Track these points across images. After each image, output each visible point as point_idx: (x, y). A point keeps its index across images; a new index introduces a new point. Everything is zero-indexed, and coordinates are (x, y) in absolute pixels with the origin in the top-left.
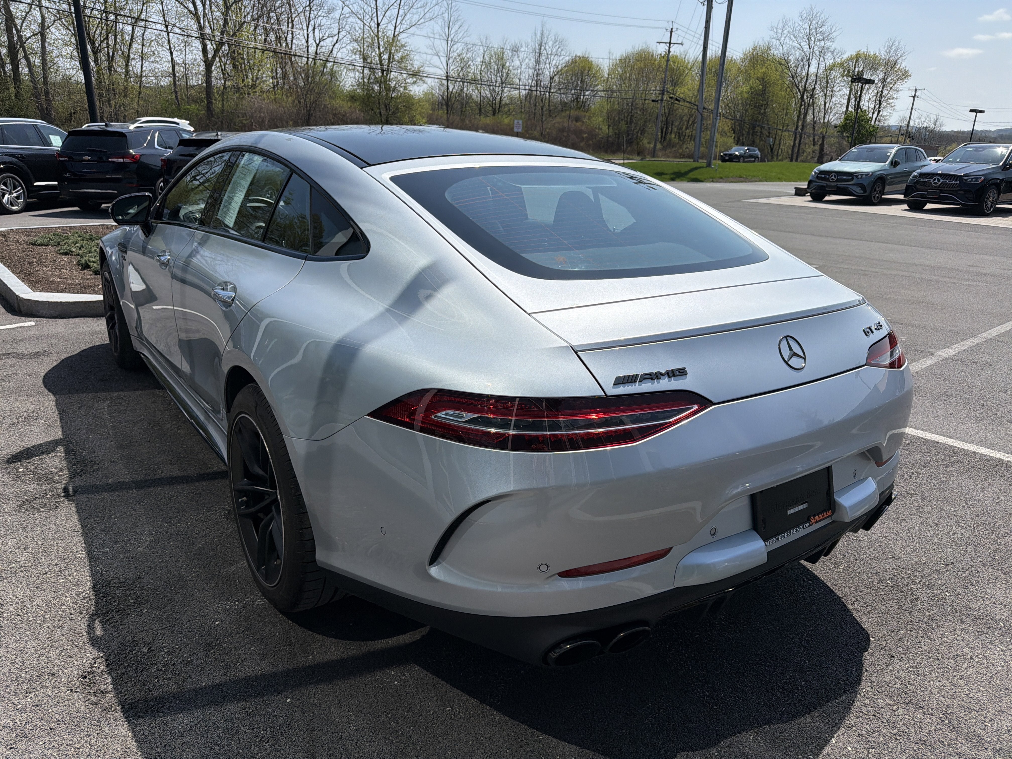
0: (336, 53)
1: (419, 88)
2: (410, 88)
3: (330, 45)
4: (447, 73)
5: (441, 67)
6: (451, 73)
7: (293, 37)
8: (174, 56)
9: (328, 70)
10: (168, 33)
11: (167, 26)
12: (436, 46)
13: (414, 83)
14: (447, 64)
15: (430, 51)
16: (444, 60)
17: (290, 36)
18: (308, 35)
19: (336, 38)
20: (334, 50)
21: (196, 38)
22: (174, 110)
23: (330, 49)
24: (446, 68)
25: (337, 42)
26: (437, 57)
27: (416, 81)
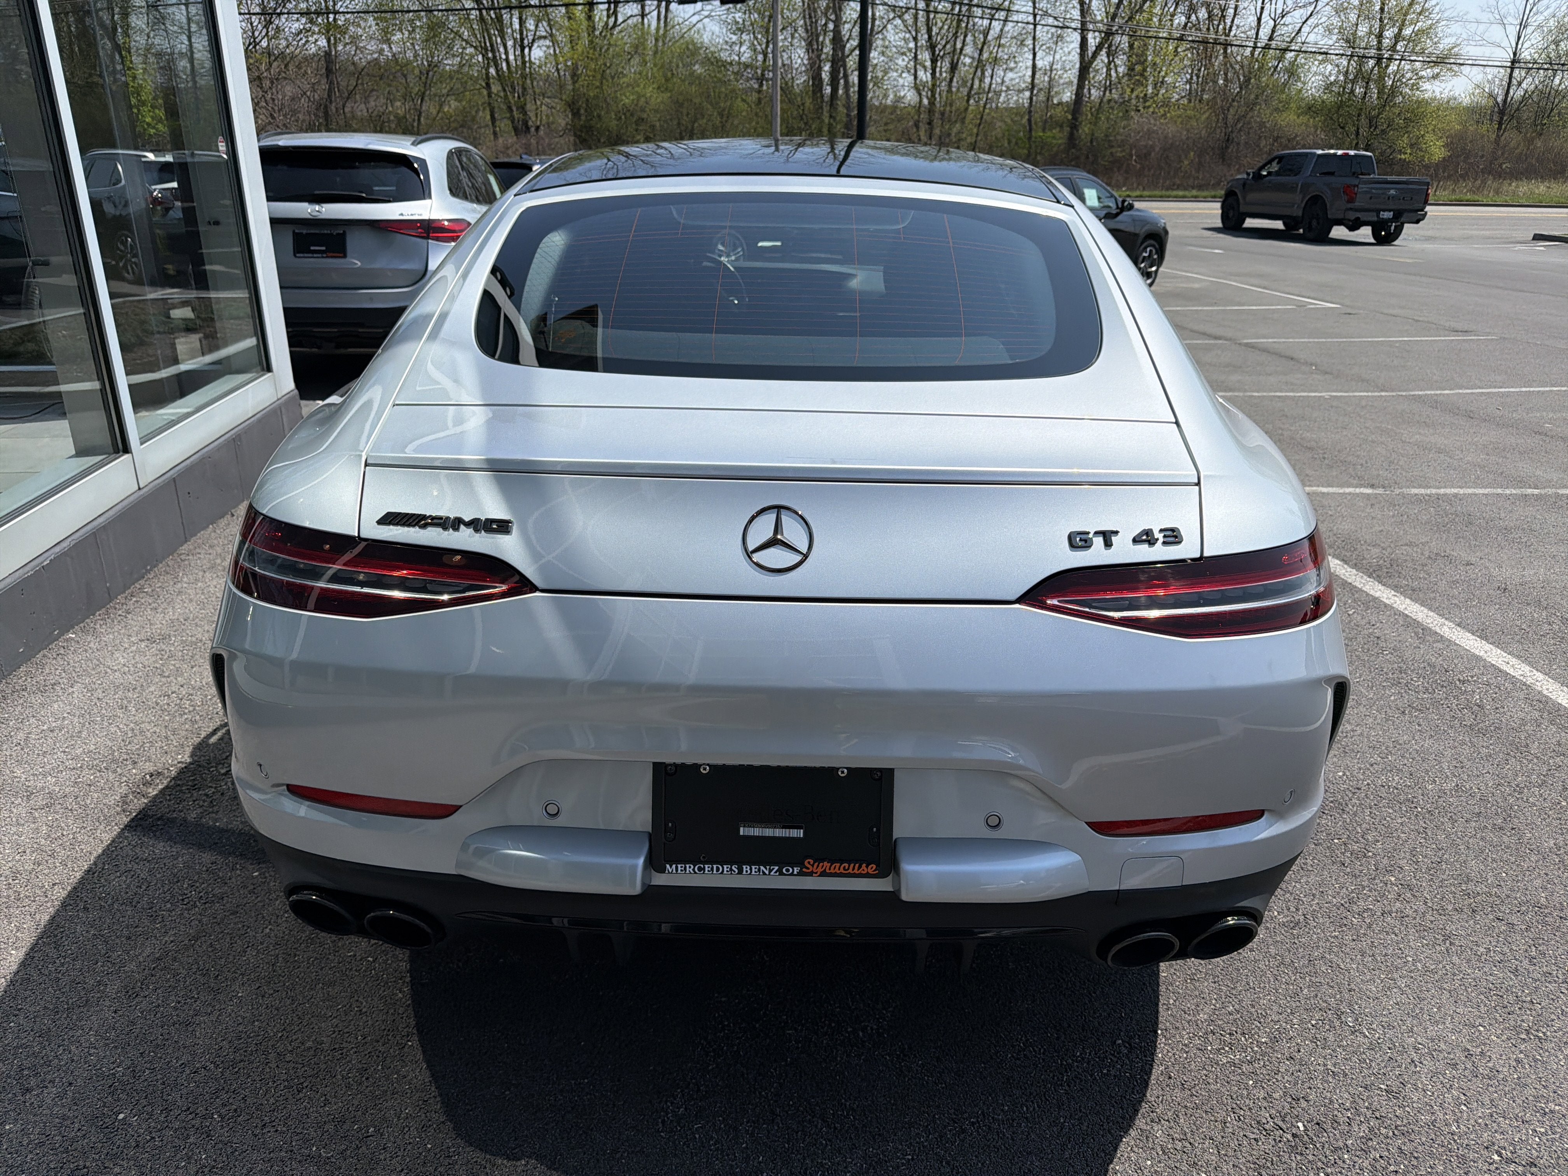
0: (1306, 34)
1: (1443, 85)
2: (1426, 86)
3: (1300, 21)
4: (1515, 54)
5: (1505, 43)
6: (1525, 55)
7: (1235, 15)
8: (1037, 58)
9: (1286, 63)
10: (1035, 25)
11: (1035, 15)
12: (1500, 7)
13: (1435, 77)
14: (1519, 38)
15: (1485, 17)
16: (1513, 31)
17: (1231, 11)
18: (1262, 8)
19: (1311, 9)
20: (1303, 30)
21: (1075, 29)
22: (1021, 139)
23: (1297, 29)
24: (1514, 45)
25: (1311, 15)
26: (1501, 27)
27: (1438, 74)
